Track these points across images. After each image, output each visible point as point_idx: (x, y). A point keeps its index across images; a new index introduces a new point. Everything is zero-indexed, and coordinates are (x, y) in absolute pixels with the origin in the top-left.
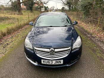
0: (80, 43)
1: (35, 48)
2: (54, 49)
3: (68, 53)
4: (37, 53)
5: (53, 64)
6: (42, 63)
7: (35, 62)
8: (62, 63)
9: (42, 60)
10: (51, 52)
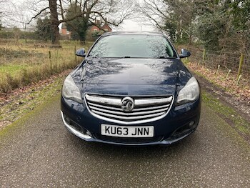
0: (196, 90)
1: (87, 96)
2: (134, 98)
3: (166, 111)
4: (91, 109)
5: (130, 135)
6: (103, 133)
7: (85, 134)
8: (151, 134)
9: (103, 127)
10: (125, 105)
